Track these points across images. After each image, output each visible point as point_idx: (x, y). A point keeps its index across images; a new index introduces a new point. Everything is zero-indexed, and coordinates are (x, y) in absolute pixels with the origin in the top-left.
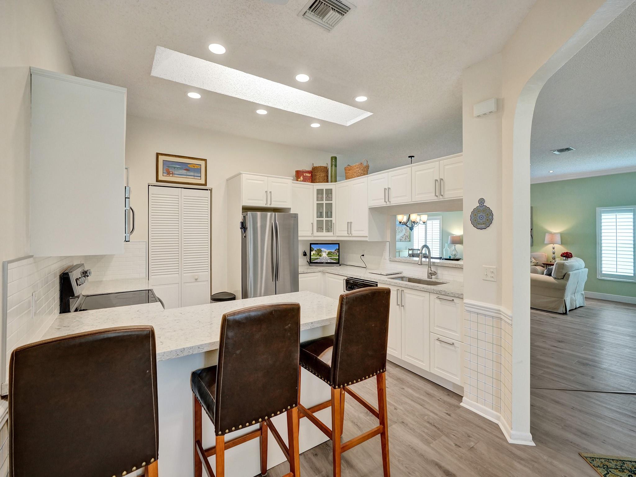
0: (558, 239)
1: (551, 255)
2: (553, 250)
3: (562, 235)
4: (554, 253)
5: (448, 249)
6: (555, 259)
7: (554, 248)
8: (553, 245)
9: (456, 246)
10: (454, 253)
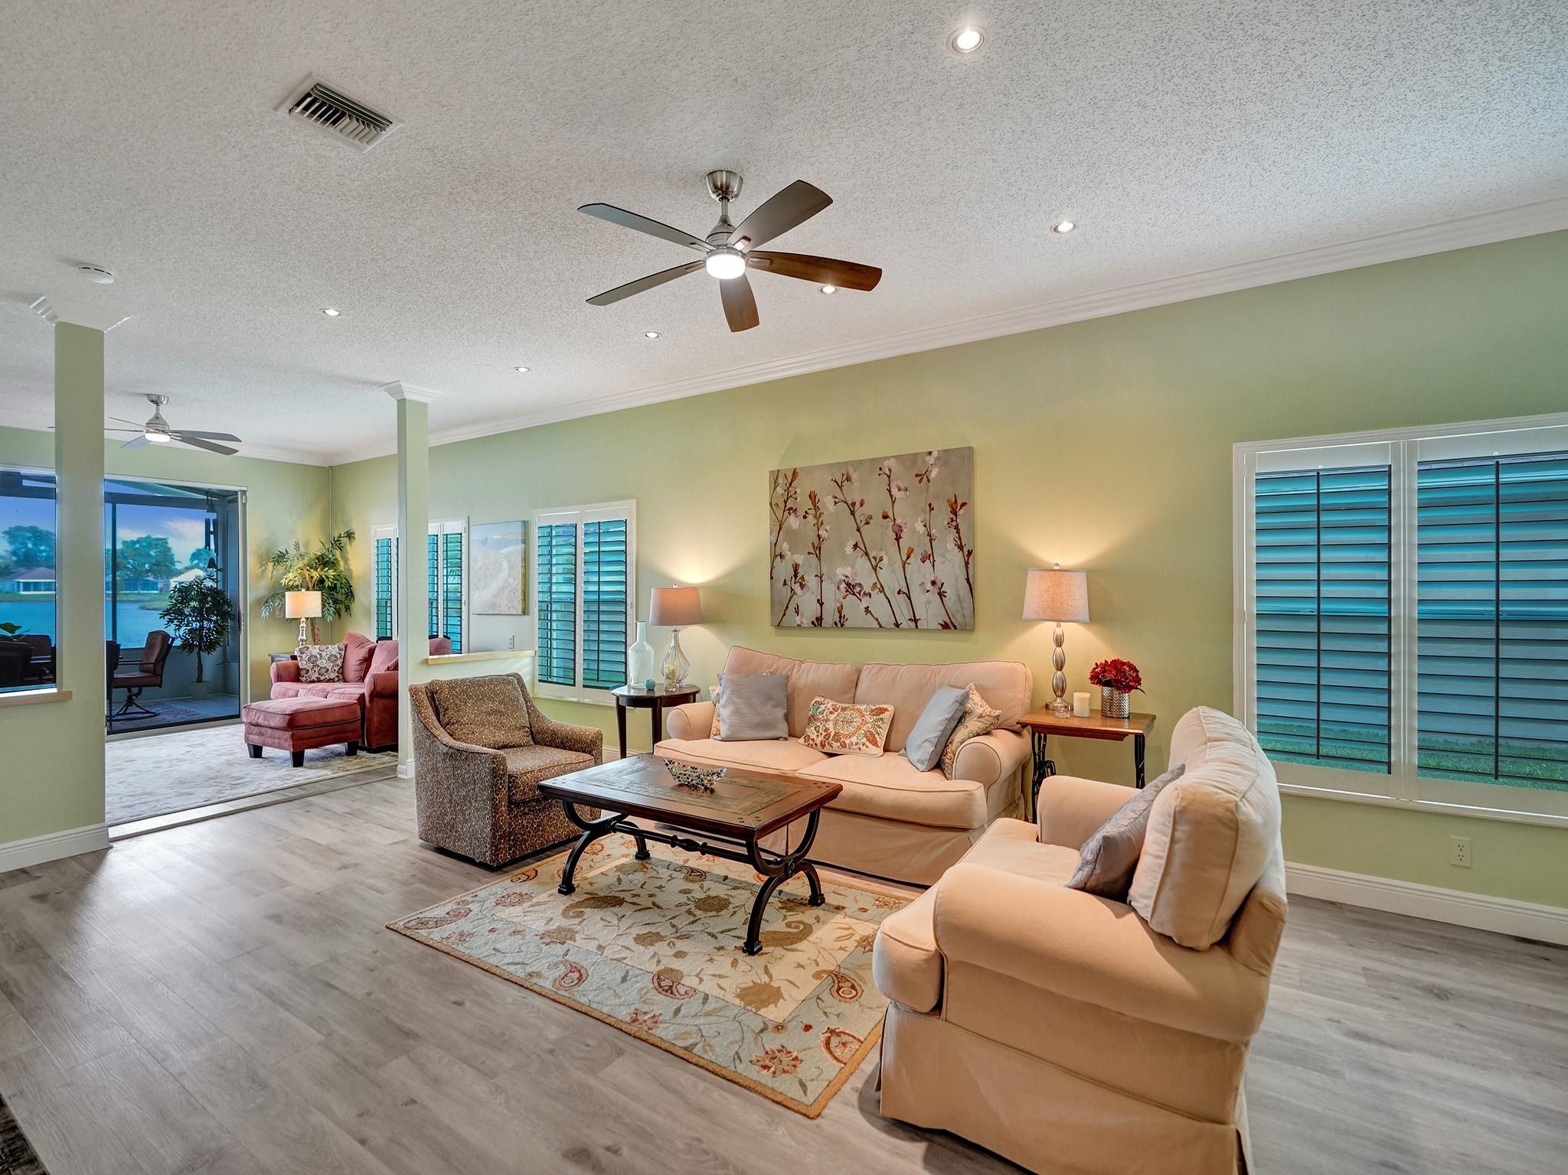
0: (1078, 596)
1: (1048, 676)
2: (1059, 649)
3: (1094, 574)
4: (1060, 666)
5: (648, 648)
6: (1063, 691)
7: (1059, 642)
8: (1059, 626)
9: (680, 634)
10: (668, 667)
